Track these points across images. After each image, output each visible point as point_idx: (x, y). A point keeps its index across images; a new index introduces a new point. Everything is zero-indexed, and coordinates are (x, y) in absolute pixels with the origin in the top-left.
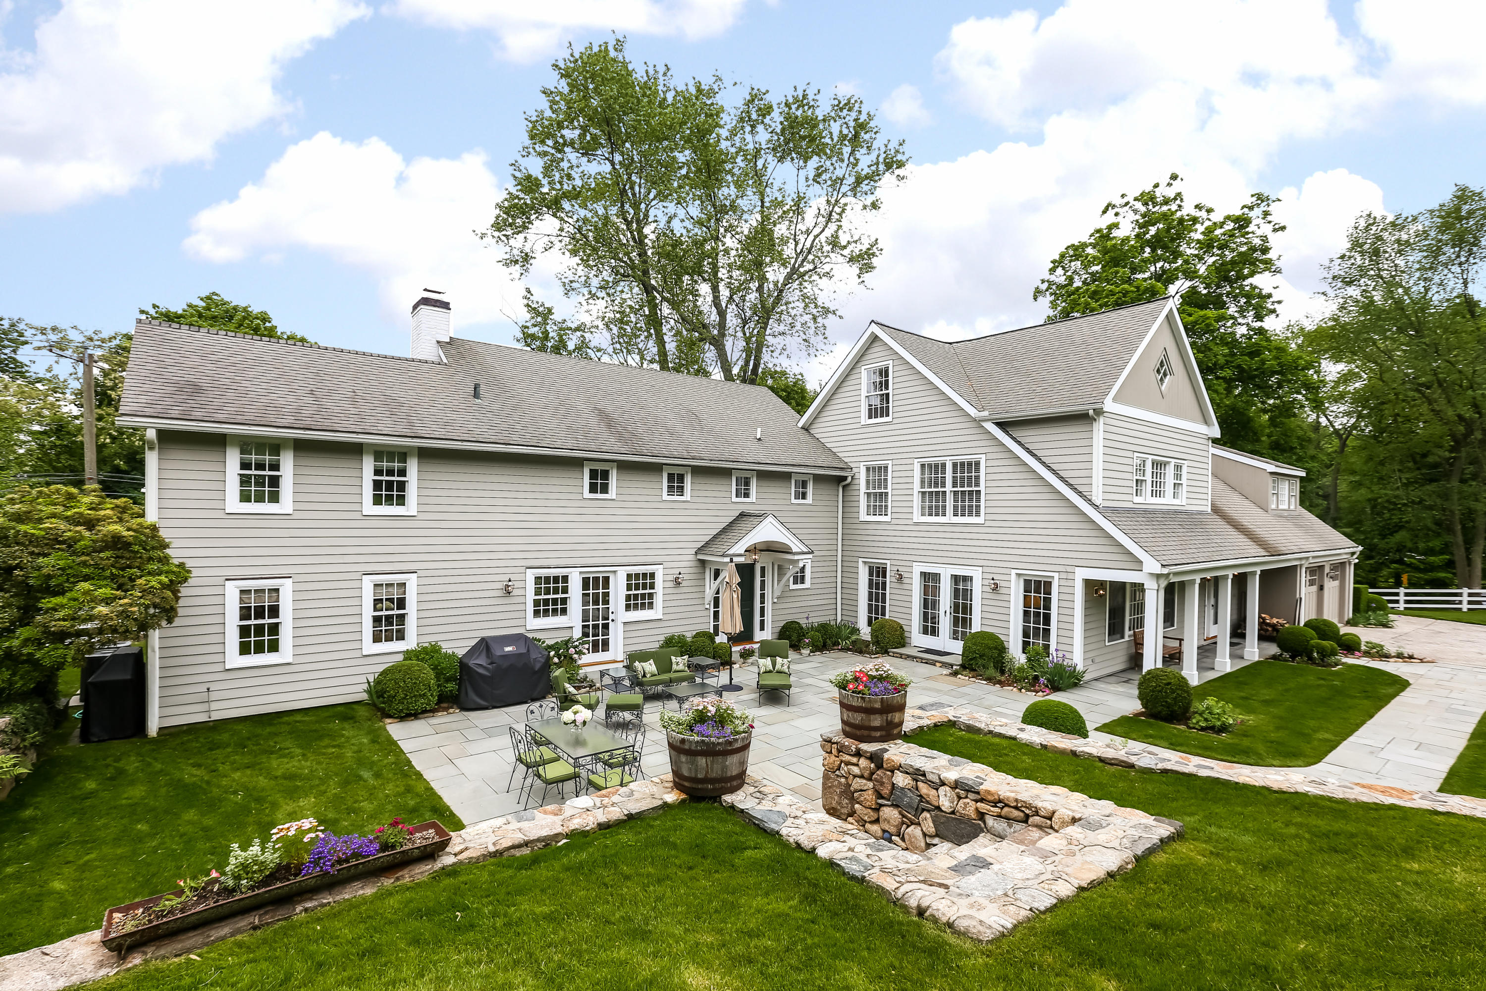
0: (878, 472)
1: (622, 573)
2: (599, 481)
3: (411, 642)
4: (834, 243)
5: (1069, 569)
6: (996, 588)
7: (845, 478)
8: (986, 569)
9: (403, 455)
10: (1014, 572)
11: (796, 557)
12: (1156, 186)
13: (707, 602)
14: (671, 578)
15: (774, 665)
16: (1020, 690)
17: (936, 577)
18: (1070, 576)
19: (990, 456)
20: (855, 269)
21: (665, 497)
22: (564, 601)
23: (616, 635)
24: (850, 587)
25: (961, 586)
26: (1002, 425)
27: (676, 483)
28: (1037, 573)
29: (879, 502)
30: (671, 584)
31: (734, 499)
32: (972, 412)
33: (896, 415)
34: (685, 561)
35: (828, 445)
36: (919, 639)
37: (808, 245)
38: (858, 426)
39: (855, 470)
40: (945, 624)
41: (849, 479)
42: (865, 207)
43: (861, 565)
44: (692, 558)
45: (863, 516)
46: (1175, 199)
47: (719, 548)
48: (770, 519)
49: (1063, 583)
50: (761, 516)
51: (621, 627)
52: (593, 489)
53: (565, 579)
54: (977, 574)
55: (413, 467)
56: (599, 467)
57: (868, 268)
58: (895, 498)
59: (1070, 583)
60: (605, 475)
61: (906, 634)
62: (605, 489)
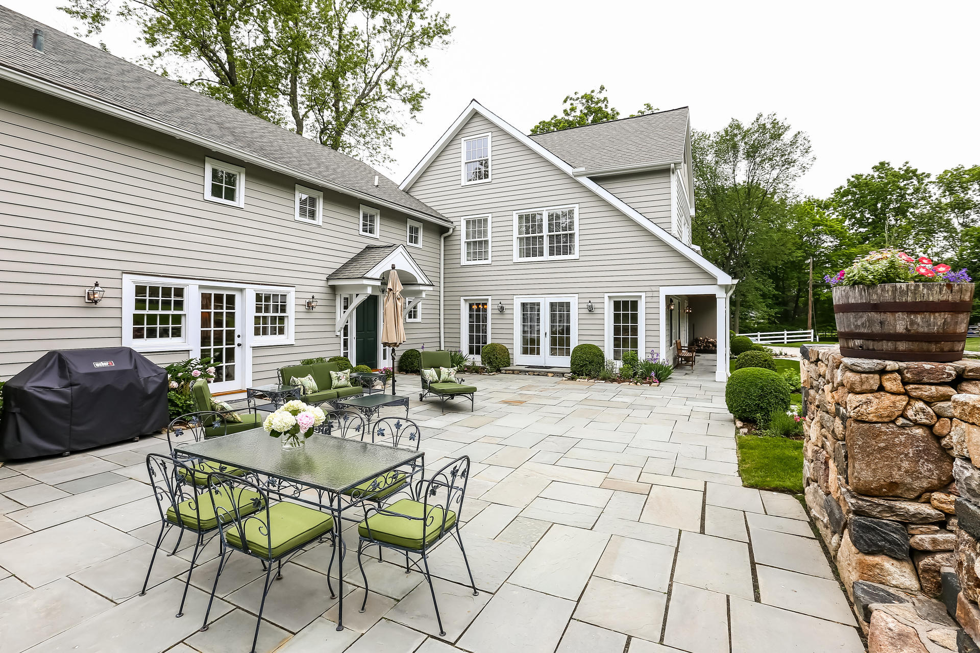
0: (477, 224)
1: (250, 293)
2: (224, 184)
4: (392, 85)
5: (654, 289)
6: (591, 310)
7: (447, 229)
8: (582, 296)
10: (606, 295)
11: (422, 288)
12: (593, 92)
13: (337, 328)
14: (303, 302)
15: (439, 375)
16: (636, 383)
17: (535, 307)
18: (655, 294)
19: (582, 205)
20: (409, 106)
21: (297, 217)
22: (177, 319)
23: (244, 362)
24: (453, 322)
25: (560, 311)
26: (595, 179)
27: (308, 206)
28: (626, 294)
29: (478, 247)
30: (303, 309)
31: (362, 233)
32: (569, 170)
33: (494, 177)
34: (317, 287)
35: (429, 205)
36: (520, 359)
37: (375, 79)
38: (459, 187)
39: (455, 224)
40: (545, 343)
41: (451, 231)
42: (416, 62)
43: (462, 302)
44: (323, 283)
45: (464, 261)
46: (604, 101)
47: (355, 271)
48: (400, 249)
49: (649, 300)
50: (391, 247)
51: (249, 353)
52: (216, 191)
53: (179, 292)
54: (574, 301)
57: (416, 108)
58: (494, 244)
59: (655, 300)
60: (231, 178)
61: (511, 356)
62: (231, 195)
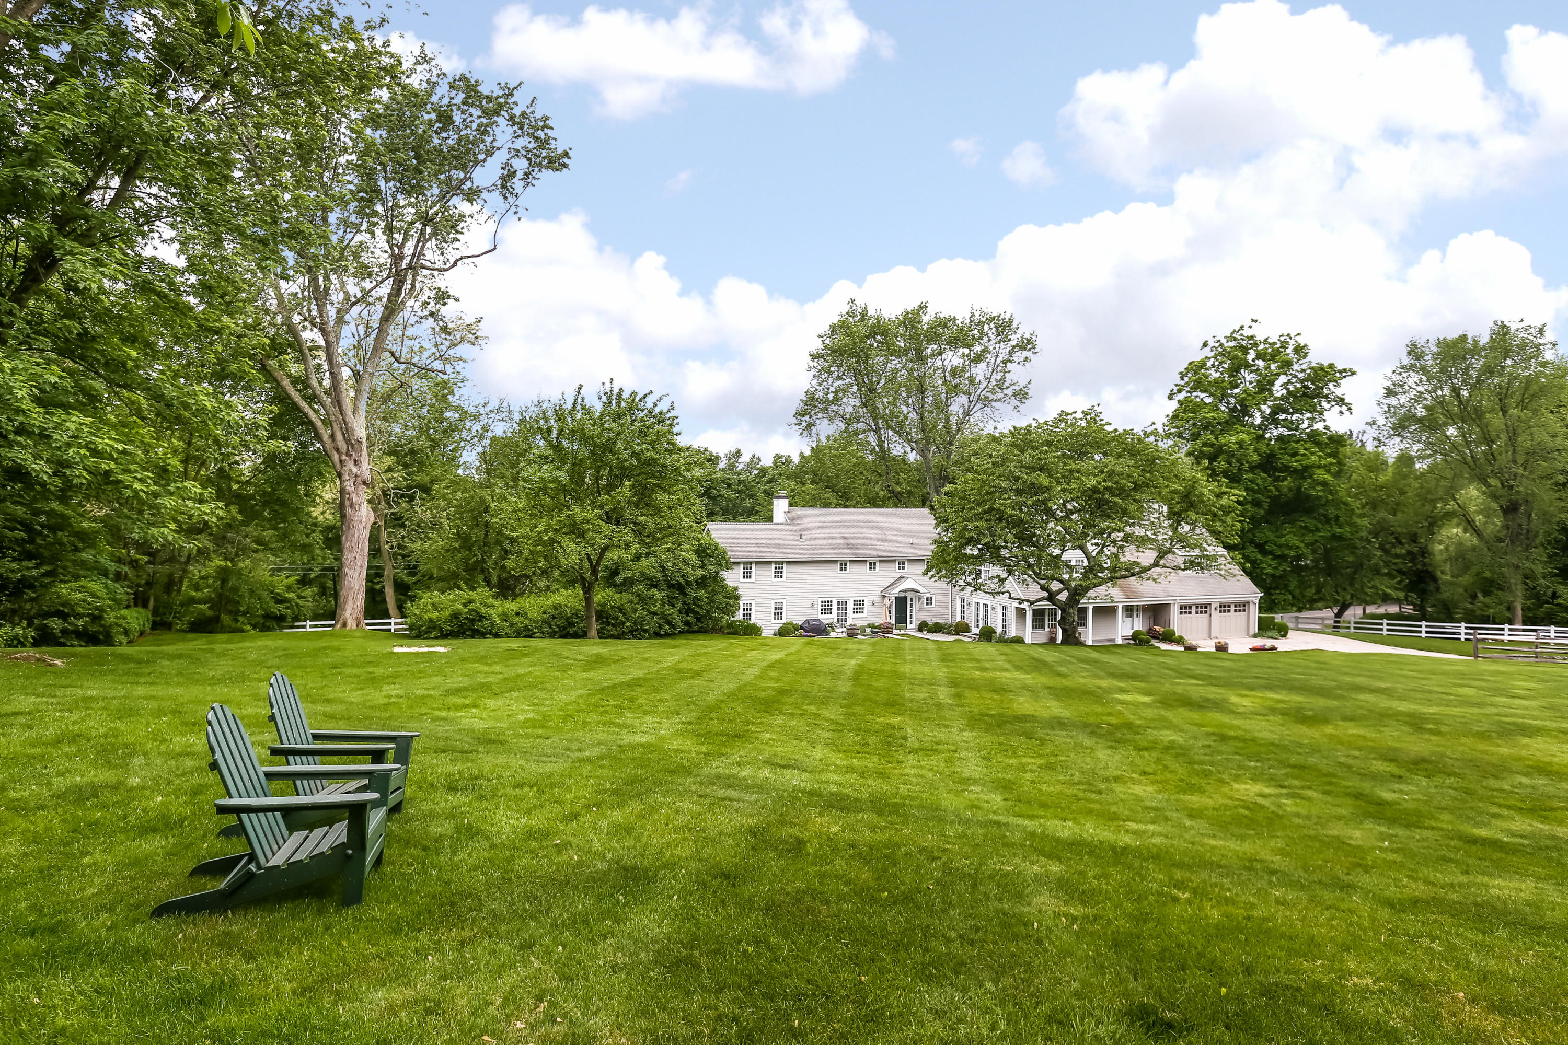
1: (852, 600)
2: (843, 567)
3: (784, 621)
9: (782, 563)
14: (871, 602)
24: (953, 608)
27: (873, 565)
30: (871, 604)
31: (898, 571)
34: (877, 596)
36: (974, 630)
43: (958, 598)
44: (879, 594)
47: (889, 591)
50: (908, 578)
52: (841, 570)
53: (831, 602)
55: (785, 566)
56: (843, 562)
60: (845, 564)
61: (971, 627)
62: (845, 570)
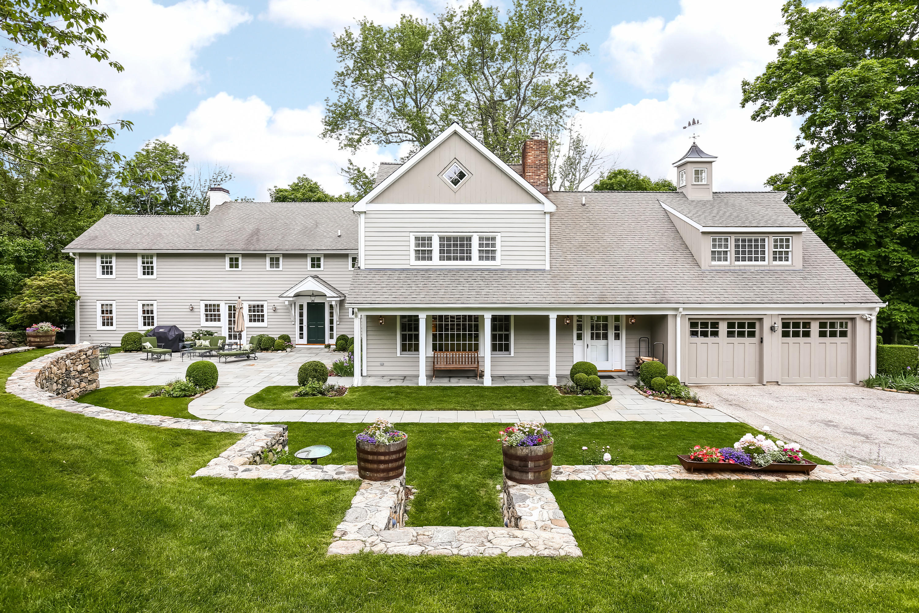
1: (247, 304)
2: (234, 263)
9: (152, 256)
13: (292, 320)
14: (272, 308)
21: (268, 269)
22: (219, 315)
27: (275, 262)
30: (272, 311)
31: (309, 269)
34: (279, 300)
48: (309, 278)
52: (231, 266)
53: (219, 306)
55: (155, 260)
56: (234, 256)
60: (237, 260)
62: (237, 266)
